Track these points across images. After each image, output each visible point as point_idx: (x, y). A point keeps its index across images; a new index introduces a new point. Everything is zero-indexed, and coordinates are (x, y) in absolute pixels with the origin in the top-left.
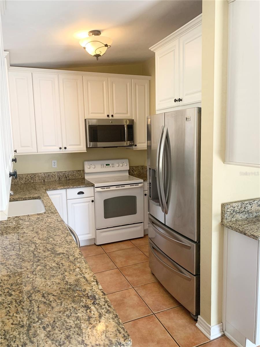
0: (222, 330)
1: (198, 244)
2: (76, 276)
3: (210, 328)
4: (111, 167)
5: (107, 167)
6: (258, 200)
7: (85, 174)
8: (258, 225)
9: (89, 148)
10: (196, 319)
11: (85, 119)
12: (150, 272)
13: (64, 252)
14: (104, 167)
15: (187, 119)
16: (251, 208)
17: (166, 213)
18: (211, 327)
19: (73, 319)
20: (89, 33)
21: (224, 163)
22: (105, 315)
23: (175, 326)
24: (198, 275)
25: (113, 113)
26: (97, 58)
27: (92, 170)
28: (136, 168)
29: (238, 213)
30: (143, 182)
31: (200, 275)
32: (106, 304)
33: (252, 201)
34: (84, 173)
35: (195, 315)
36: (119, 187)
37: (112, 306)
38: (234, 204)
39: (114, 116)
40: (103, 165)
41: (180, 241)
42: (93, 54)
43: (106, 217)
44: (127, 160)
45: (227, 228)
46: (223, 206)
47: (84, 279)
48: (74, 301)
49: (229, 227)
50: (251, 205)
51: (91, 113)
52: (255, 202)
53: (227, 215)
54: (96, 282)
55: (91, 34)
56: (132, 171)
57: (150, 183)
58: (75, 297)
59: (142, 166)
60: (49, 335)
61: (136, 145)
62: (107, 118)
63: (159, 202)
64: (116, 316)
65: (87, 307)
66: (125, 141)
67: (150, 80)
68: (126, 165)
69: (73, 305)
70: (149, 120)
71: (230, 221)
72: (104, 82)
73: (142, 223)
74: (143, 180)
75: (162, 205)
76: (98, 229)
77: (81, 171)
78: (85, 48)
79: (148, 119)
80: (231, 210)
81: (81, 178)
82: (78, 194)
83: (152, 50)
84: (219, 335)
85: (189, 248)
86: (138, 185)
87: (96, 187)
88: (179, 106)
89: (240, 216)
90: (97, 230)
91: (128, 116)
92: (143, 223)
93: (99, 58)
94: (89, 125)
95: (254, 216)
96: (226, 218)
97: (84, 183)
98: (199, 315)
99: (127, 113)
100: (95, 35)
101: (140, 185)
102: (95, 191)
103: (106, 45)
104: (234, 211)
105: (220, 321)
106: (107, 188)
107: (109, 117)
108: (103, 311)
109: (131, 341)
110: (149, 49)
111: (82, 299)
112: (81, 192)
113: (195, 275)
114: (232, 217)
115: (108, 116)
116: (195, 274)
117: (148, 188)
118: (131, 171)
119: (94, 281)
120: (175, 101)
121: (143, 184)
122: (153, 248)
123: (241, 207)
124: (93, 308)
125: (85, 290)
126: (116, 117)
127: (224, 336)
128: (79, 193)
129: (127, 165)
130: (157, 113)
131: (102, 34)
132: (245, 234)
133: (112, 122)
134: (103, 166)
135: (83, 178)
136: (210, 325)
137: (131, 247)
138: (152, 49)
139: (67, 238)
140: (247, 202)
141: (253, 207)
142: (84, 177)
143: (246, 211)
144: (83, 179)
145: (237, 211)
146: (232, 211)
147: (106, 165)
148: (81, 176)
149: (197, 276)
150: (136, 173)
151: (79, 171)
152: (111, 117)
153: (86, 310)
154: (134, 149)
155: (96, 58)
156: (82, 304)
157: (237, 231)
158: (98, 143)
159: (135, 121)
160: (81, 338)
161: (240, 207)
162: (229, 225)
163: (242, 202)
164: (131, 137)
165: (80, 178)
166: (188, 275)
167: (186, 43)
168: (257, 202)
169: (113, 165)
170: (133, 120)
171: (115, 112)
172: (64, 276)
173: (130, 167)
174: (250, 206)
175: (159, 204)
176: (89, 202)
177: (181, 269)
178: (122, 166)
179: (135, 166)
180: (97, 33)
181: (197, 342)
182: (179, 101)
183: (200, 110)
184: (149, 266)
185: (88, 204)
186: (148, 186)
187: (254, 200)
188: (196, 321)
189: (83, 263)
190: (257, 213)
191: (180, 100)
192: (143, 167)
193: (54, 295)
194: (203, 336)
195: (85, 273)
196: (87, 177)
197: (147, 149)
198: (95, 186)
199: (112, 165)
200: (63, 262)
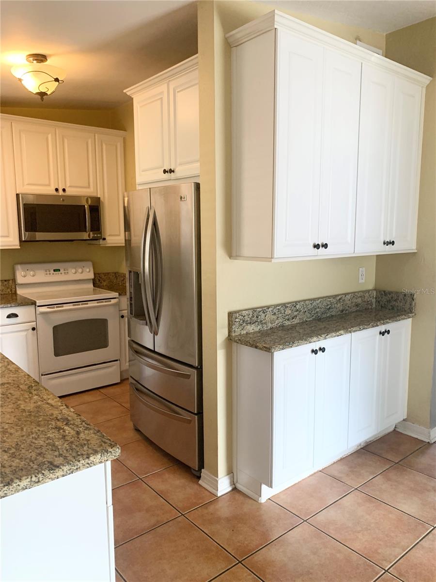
0: (233, 483)
1: (200, 369)
2: (35, 403)
3: (217, 481)
4: (63, 274)
5: (56, 274)
6: (273, 307)
7: (17, 286)
8: (272, 337)
9: (24, 241)
10: (199, 475)
11: (17, 194)
12: (133, 427)
13: (10, 382)
14: (50, 274)
15: (181, 199)
16: (265, 317)
17: (155, 333)
18: (218, 479)
19: (43, 439)
20: (28, 57)
21: (230, 259)
22: (84, 432)
23: (170, 489)
24: (200, 413)
25: (66, 186)
26: (41, 99)
27: (29, 279)
28: (105, 276)
29: (248, 323)
30: (118, 296)
31: (202, 413)
32: (84, 423)
33: (265, 308)
34: (15, 285)
35: (197, 469)
36: (79, 305)
37: (91, 424)
38: (244, 312)
39: (66, 190)
40: (49, 271)
41: (175, 370)
42: (35, 90)
43: (57, 354)
44: (90, 264)
45: (236, 344)
46: (230, 314)
47: (47, 405)
48: (39, 426)
49: (238, 341)
50: (264, 313)
51: (27, 184)
52: (270, 309)
53: (235, 326)
54: (66, 405)
55: (31, 59)
56: (99, 280)
57: (131, 298)
58: (40, 421)
59: (115, 273)
60: (14, 456)
61: (104, 239)
62: (55, 193)
63: (145, 319)
64: (99, 431)
65: (59, 429)
66: (85, 231)
67: (124, 138)
68: (88, 270)
69: (38, 428)
70: (126, 199)
71: (240, 335)
72: (50, 136)
73: (117, 360)
74: (118, 294)
75: (150, 322)
76: (45, 375)
77: (9, 280)
78: (20, 80)
79: (124, 197)
80: (239, 320)
81: (10, 292)
82: (7, 317)
83: (128, 93)
84: (230, 489)
85: (188, 377)
86: (110, 301)
87: (39, 306)
88: (170, 180)
89: (252, 328)
90: (42, 375)
91: (90, 192)
92: (118, 362)
93: (44, 97)
94: (24, 204)
95: (269, 328)
96: (235, 331)
97: (16, 299)
98: (203, 468)
99: (89, 187)
100: (38, 62)
101: (113, 301)
102: (38, 313)
103: (57, 80)
104: (244, 321)
105: (230, 472)
106: (57, 307)
107: (59, 192)
108: (81, 429)
109: (120, 448)
110: (124, 91)
111: (49, 422)
112: (12, 314)
113: (196, 414)
114: (242, 329)
115: (57, 190)
116: (196, 412)
117: (128, 305)
118: (97, 280)
119: (62, 406)
120: (165, 171)
121: (118, 299)
122: (137, 389)
123: (253, 317)
124: (66, 428)
125: (52, 414)
126: (70, 192)
127: (235, 489)
128: (9, 317)
129: (89, 272)
130: (139, 188)
131: (49, 62)
132: (256, 347)
133: (63, 200)
134: (48, 273)
135: (14, 293)
136: (218, 477)
137: (100, 398)
138: (128, 91)
139: (9, 367)
140: (260, 310)
141: (267, 316)
142: (16, 291)
143: (259, 321)
144: (14, 295)
145: (247, 321)
146: (241, 321)
147: (54, 270)
148: (9, 290)
149: (199, 415)
150: (105, 284)
151: (6, 281)
152: (61, 193)
153: (58, 431)
154: (101, 245)
155: (40, 97)
156: (50, 426)
157: (247, 345)
158: (37, 233)
159: (102, 199)
160: (58, 453)
161: (251, 315)
162: (237, 339)
163: (254, 310)
164: (97, 225)
165: (7, 293)
166: (187, 416)
167: (179, 90)
168: (271, 309)
169: (66, 272)
170: (99, 198)
171: (68, 184)
172: (18, 405)
173: (95, 274)
174: (263, 315)
175: (145, 321)
176: (28, 330)
177: (176, 409)
178: (82, 273)
179: (104, 273)
180: (41, 58)
181: (200, 501)
182: (171, 173)
183: (198, 187)
184: (131, 420)
185: (26, 335)
186: (128, 301)
187: (268, 307)
188: (199, 478)
189: (41, 390)
190: (272, 324)
191: (171, 171)
192: (116, 275)
193: (8, 423)
194: (209, 494)
195: (47, 399)
196: (20, 291)
197: (124, 245)
198: (38, 304)
199: (64, 270)
200: (12, 392)
